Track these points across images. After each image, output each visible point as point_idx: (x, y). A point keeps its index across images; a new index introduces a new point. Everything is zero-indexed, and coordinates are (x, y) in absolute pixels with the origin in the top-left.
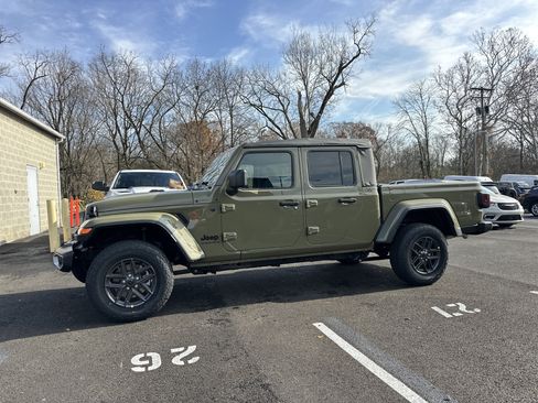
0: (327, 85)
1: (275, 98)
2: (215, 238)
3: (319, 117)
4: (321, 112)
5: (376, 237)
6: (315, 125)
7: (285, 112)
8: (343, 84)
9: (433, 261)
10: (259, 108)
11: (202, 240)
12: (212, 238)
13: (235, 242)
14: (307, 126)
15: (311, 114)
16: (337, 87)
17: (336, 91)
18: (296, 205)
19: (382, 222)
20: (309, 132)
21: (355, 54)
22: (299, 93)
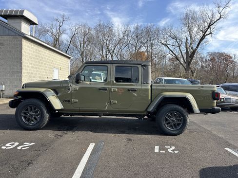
0: (202, 34)
1: (175, 40)
2: (69, 101)
3: (196, 50)
4: (197, 47)
5: (147, 108)
6: (193, 53)
7: (179, 47)
8: (211, 33)
9: (179, 124)
10: (166, 45)
11: (63, 101)
12: (67, 101)
13: (77, 103)
14: (190, 54)
15: (192, 48)
16: (207, 35)
17: (207, 37)
18: (106, 90)
19: (151, 102)
20: (190, 57)
21: (218, 18)
22: (187, 38)
